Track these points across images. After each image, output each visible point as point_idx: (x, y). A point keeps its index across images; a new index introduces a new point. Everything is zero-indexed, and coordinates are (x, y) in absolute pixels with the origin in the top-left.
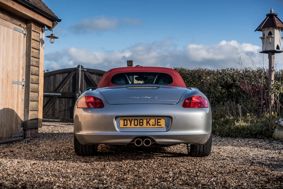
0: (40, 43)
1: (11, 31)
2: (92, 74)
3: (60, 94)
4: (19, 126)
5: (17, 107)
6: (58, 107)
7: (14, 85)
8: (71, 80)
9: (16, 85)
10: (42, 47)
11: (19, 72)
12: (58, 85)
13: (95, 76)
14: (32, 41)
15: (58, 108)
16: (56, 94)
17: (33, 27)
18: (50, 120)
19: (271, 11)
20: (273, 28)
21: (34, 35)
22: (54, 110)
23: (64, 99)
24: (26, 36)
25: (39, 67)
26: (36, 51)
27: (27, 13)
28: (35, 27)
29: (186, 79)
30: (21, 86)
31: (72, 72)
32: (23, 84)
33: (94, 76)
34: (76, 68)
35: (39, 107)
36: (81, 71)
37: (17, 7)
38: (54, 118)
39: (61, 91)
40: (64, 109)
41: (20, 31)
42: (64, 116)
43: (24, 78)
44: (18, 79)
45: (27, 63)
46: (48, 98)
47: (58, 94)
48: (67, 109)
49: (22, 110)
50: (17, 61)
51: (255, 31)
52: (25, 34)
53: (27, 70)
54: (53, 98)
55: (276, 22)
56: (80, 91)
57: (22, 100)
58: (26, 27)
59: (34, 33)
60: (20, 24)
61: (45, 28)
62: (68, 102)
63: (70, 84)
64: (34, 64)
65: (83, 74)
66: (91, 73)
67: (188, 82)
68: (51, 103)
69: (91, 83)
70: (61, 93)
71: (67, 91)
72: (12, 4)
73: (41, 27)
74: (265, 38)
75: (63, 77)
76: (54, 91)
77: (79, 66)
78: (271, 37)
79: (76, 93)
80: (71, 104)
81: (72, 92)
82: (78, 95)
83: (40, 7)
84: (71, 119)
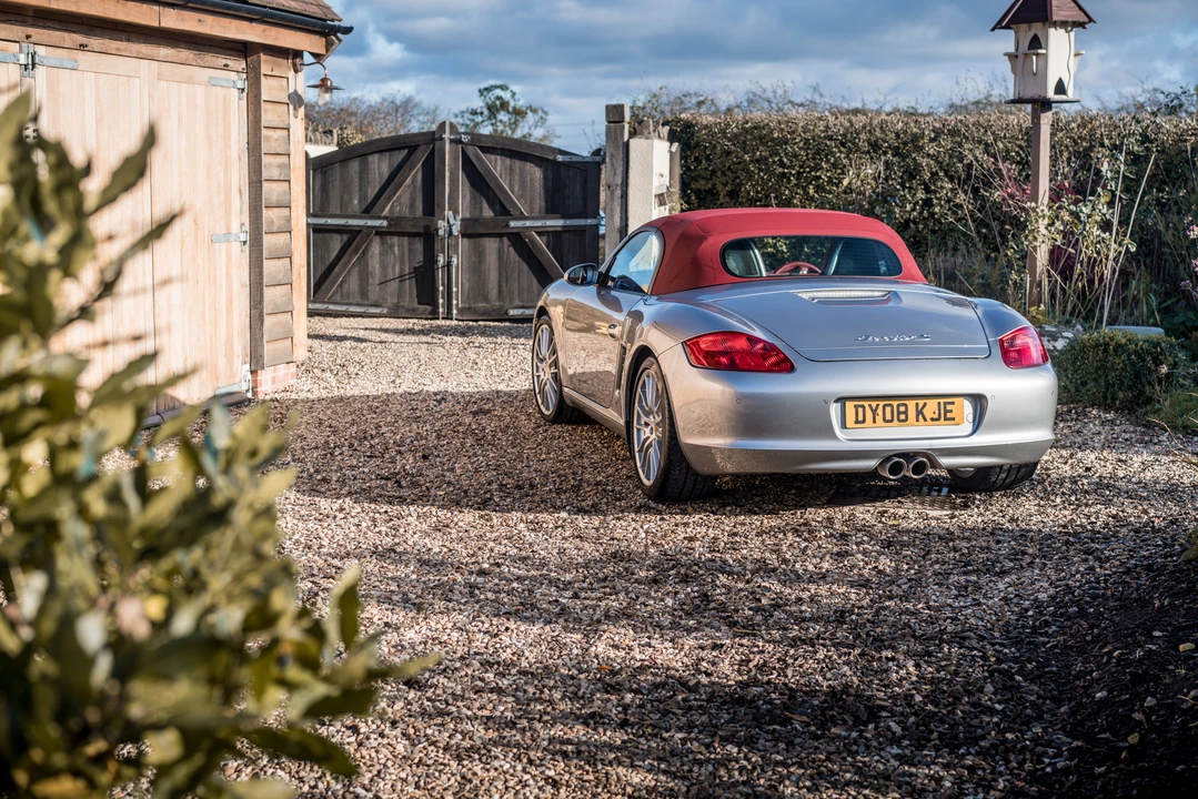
0: (291, 107)
1: (200, 90)
2: (488, 153)
3: (385, 223)
4: (238, 361)
5: (227, 310)
6: (377, 266)
7: (217, 245)
8: (415, 175)
9: (223, 246)
10: (296, 117)
11: (230, 205)
12: (376, 191)
13: (499, 157)
14: (263, 106)
15: (377, 271)
16: (370, 223)
17: (266, 64)
18: (353, 309)
20: (1044, 25)
21: (269, 88)
22: (364, 276)
23: (395, 239)
24: (245, 94)
25: (289, 181)
26: (279, 133)
27: (244, 33)
28: (273, 62)
29: (826, 157)
30: (236, 246)
31: (422, 147)
32: (242, 239)
33: (496, 160)
34: (433, 133)
35: (294, 299)
36: (452, 141)
37: (212, 27)
38: (366, 303)
39: (386, 212)
40: (397, 275)
41: (225, 84)
42: (400, 295)
43: (246, 219)
44: (228, 227)
45: (252, 174)
46: (345, 237)
47: (377, 223)
48: (407, 272)
49: (244, 315)
50: (222, 174)
51: (993, 30)
52: (243, 90)
53: (252, 197)
54: (360, 236)
55: (1054, 3)
56: (451, 212)
57: (243, 285)
58: (244, 66)
59: (270, 79)
60: (224, 62)
61: (302, 58)
62: (410, 250)
63: (415, 187)
64: (275, 173)
65: (457, 152)
66: (486, 150)
67: (835, 168)
68: (356, 251)
69: (488, 185)
70: (385, 218)
71: (406, 212)
72: (197, 23)
73: (291, 57)
74: (1021, 57)
75: (390, 165)
76: (364, 212)
77: (443, 124)
78: (1037, 55)
79: (435, 218)
80: (420, 258)
81: (424, 214)
82: (441, 224)
83: (281, 7)
84: (422, 307)
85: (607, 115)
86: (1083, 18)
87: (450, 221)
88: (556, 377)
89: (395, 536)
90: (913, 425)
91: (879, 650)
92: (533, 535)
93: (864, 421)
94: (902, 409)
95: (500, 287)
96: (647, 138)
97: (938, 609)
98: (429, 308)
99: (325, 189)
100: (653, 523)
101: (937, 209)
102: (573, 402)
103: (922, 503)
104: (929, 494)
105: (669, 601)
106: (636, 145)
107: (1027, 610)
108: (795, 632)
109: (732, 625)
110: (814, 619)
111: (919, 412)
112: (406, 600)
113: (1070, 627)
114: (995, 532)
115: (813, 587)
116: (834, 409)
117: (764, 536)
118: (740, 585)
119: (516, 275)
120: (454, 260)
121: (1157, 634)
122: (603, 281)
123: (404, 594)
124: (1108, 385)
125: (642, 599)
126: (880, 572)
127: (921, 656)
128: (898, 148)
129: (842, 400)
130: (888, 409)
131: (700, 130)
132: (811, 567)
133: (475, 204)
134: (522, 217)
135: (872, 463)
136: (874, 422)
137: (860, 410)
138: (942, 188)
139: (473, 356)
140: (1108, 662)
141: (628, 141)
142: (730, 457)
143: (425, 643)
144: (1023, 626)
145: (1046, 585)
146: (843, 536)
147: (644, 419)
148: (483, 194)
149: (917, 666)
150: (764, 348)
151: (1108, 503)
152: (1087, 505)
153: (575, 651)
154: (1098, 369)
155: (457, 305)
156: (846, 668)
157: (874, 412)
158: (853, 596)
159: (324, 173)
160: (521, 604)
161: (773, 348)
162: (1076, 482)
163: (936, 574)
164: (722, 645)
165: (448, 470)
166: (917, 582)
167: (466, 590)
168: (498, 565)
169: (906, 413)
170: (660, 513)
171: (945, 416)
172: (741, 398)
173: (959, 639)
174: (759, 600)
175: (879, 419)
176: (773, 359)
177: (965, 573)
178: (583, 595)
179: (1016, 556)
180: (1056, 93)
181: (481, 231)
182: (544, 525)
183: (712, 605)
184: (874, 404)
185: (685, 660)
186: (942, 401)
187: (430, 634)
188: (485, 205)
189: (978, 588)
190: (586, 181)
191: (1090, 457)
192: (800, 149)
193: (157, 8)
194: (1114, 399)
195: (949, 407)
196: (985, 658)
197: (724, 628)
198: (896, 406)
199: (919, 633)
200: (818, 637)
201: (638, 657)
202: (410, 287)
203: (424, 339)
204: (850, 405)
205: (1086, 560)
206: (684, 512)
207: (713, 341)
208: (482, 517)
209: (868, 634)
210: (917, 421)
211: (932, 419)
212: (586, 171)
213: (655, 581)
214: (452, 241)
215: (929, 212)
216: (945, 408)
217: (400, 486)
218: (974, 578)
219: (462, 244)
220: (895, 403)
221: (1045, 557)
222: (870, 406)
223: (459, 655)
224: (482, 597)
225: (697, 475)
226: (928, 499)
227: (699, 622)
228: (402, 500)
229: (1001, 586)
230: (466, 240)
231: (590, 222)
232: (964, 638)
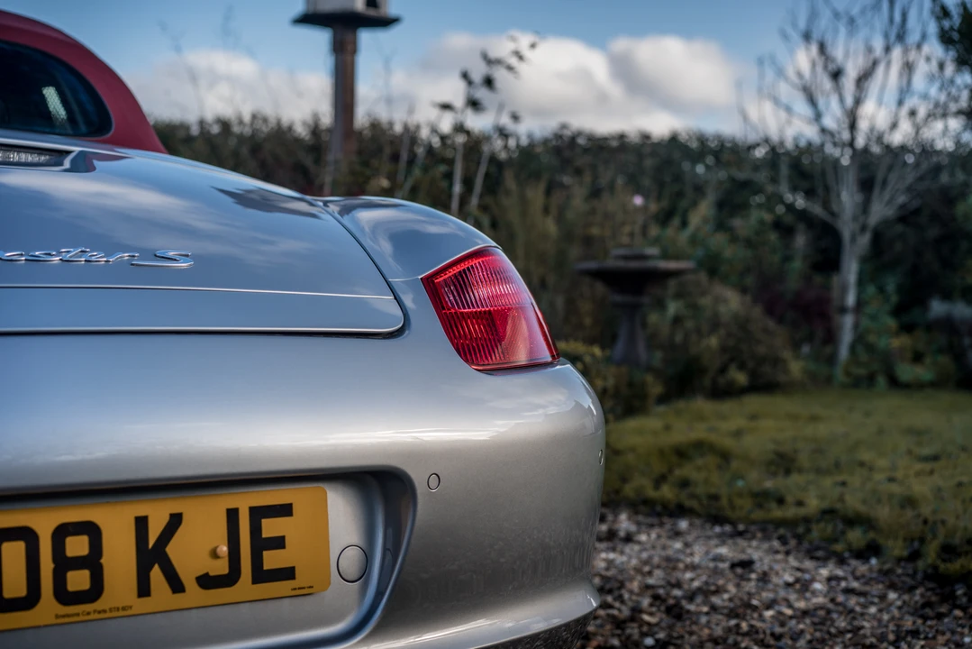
94: (77, 546)
111: (152, 555)
169: (93, 561)
171: (254, 565)
186: (245, 501)
195: (270, 528)
210: (144, 590)
211: (206, 582)
216: (256, 529)
220: (44, 522)
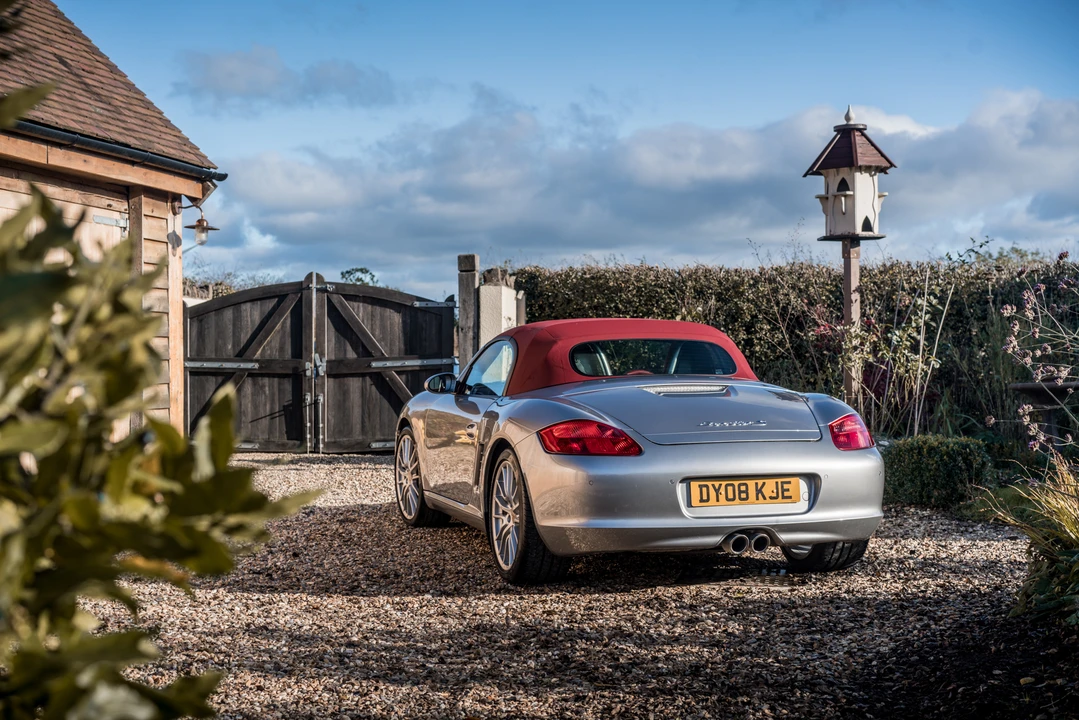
0: (170, 246)
2: (351, 300)
3: (257, 366)
6: (250, 405)
8: (285, 321)
10: (174, 255)
12: (249, 336)
13: (361, 304)
14: (145, 243)
15: (249, 410)
16: (243, 365)
17: (147, 205)
19: (848, 118)
20: (851, 170)
21: (149, 228)
23: (266, 380)
24: (127, 231)
25: (167, 314)
27: (126, 175)
28: (154, 205)
31: (291, 296)
33: (358, 307)
34: (301, 283)
36: (318, 290)
37: (96, 167)
39: (258, 355)
40: (268, 413)
41: (108, 222)
42: (271, 432)
46: (220, 379)
47: (249, 365)
48: (277, 410)
51: (805, 176)
52: (125, 228)
54: (233, 378)
55: (859, 150)
56: (317, 355)
58: (126, 207)
59: (150, 220)
60: (108, 202)
61: (180, 201)
62: (280, 390)
63: (284, 332)
64: (154, 306)
65: (323, 301)
66: (349, 297)
69: (352, 330)
70: (257, 361)
71: (276, 355)
72: (82, 163)
73: (170, 200)
74: (831, 199)
75: (262, 312)
76: (237, 356)
77: (310, 275)
78: (846, 196)
79: (303, 361)
80: (288, 397)
81: (293, 357)
82: (309, 365)
83: (161, 153)
84: (291, 442)
85: (460, 264)
86: (885, 164)
87: (317, 363)
88: (417, 483)
89: (266, 617)
90: (753, 503)
91: (735, 696)
92: (399, 613)
93: (708, 500)
94: (743, 488)
95: (363, 422)
96: (496, 285)
97: (786, 662)
98: (298, 443)
99: (201, 336)
100: (512, 601)
101: (757, 348)
102: (434, 505)
103: (763, 581)
104: (768, 575)
105: (532, 663)
106: (486, 291)
107: (871, 661)
108: (653, 684)
109: (593, 680)
110: (672, 674)
111: (759, 491)
112: (277, 667)
113: (914, 673)
114: (834, 601)
115: (667, 649)
116: (680, 489)
117: (618, 608)
118: (598, 648)
119: (377, 410)
120: (321, 398)
121: (997, 672)
122: (461, 389)
123: (276, 663)
124: (924, 485)
125: (505, 662)
126: (730, 634)
127: (775, 700)
128: (721, 294)
129: (687, 480)
130: (730, 489)
131: (543, 281)
132: (664, 632)
133: (339, 347)
134: (383, 358)
135: (716, 539)
136: (718, 500)
137: (704, 489)
138: (762, 329)
139: (339, 478)
140: (954, 698)
141: (479, 288)
142: (584, 538)
143: (297, 703)
144: (868, 674)
145: (887, 640)
146: (692, 607)
147: (502, 508)
148: (345, 337)
149: (772, 709)
150: (613, 434)
151: (934, 577)
152: (915, 579)
153: (443, 706)
154: (913, 470)
155: (323, 439)
156: (704, 712)
157: (717, 491)
158: (706, 654)
159: (201, 321)
160: (389, 669)
161: (622, 433)
162: (902, 563)
163: (781, 634)
164: (585, 697)
165: (317, 565)
166: (764, 641)
167: (337, 658)
168: (366, 638)
169: (746, 492)
170: (519, 593)
171: (783, 495)
172: (592, 481)
173: (810, 685)
174: (618, 659)
175: (722, 497)
176: (622, 445)
177: (809, 633)
178: (449, 660)
179: (853, 618)
180: (863, 230)
181: (345, 371)
182: (410, 605)
183: (573, 665)
184: (717, 484)
185: (550, 710)
186: (780, 480)
187: (301, 695)
188: (349, 348)
189: (823, 644)
190: (440, 325)
191: (913, 544)
192: (634, 296)
193: (45, 147)
194: (929, 497)
195: (786, 486)
196: (836, 700)
197: (585, 683)
198: (738, 484)
199: (771, 681)
200: (676, 687)
201: (504, 709)
202: (280, 423)
203: (293, 467)
204: (695, 485)
205: (921, 620)
206: (541, 592)
207: (567, 429)
208: (350, 600)
209: (723, 683)
210: (757, 499)
211: (771, 498)
212: (441, 315)
213: (517, 647)
214: (319, 381)
215: (750, 351)
216: (782, 487)
217: (272, 579)
218: (818, 636)
219: (328, 383)
220: (736, 483)
221: (882, 618)
222: (713, 485)
223: (330, 711)
224: (352, 664)
225: (553, 556)
226: (767, 578)
227: (561, 680)
228: (273, 590)
229: (844, 642)
230: (331, 380)
231: (445, 361)
232: (815, 685)
